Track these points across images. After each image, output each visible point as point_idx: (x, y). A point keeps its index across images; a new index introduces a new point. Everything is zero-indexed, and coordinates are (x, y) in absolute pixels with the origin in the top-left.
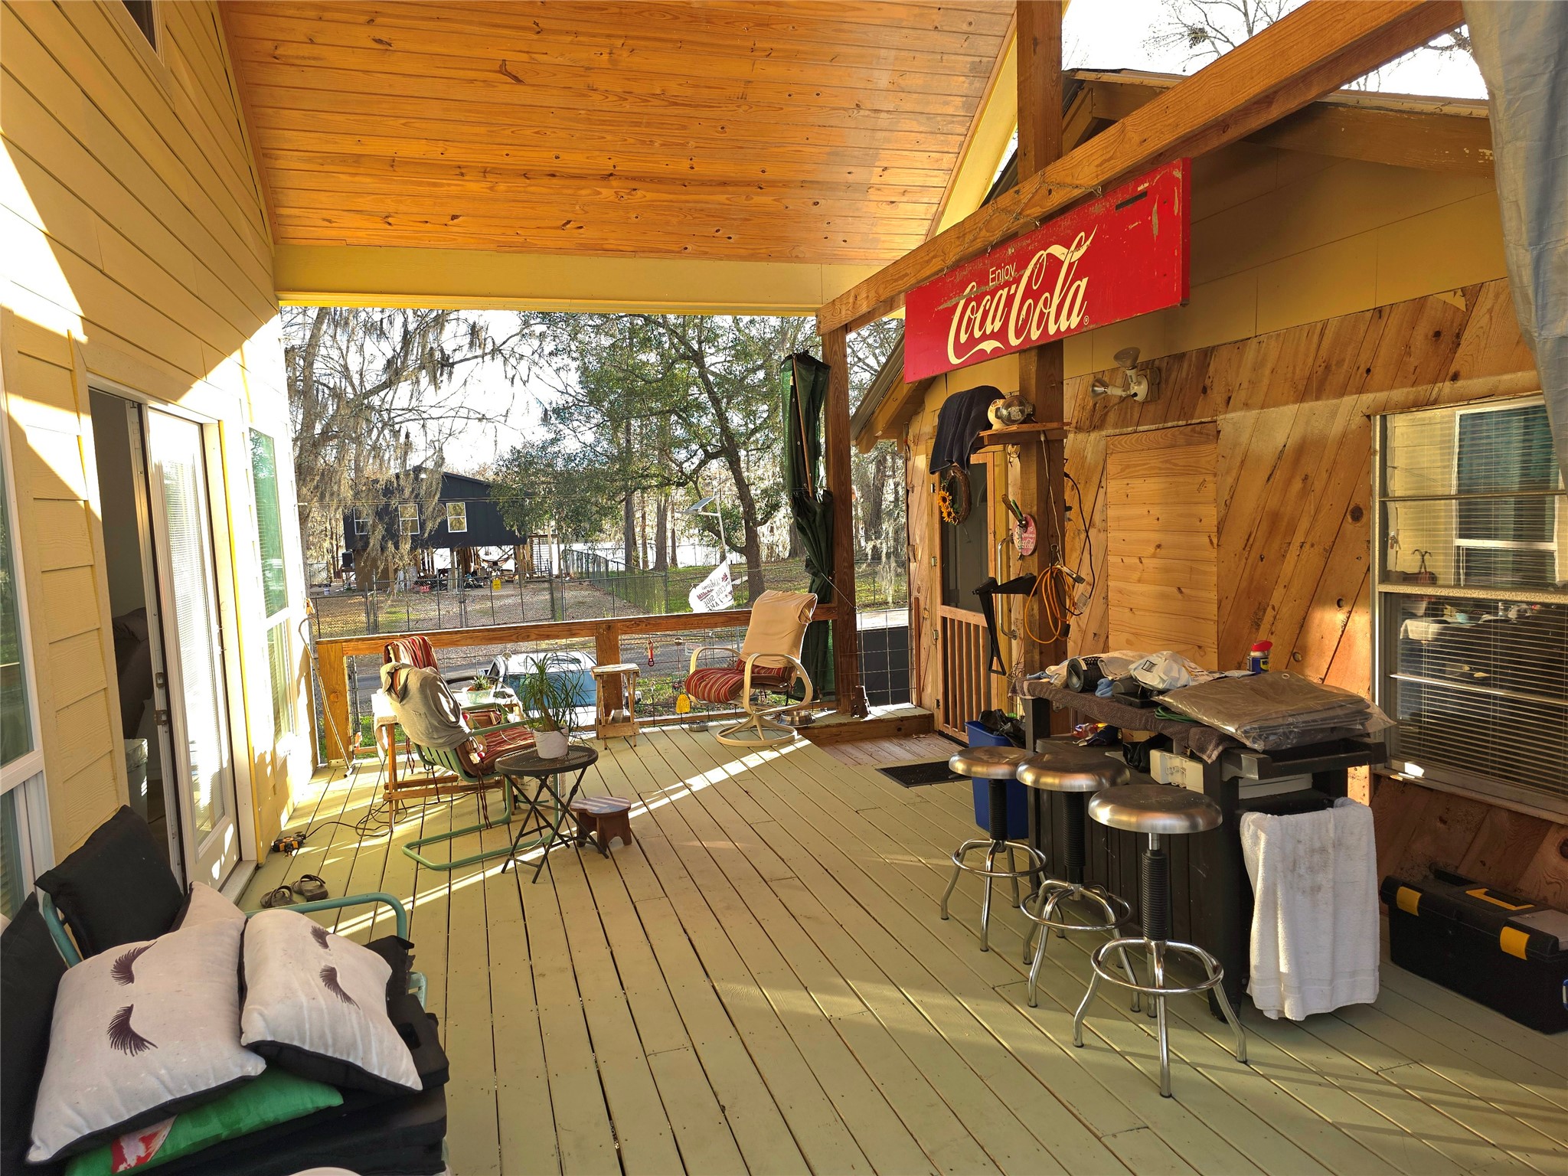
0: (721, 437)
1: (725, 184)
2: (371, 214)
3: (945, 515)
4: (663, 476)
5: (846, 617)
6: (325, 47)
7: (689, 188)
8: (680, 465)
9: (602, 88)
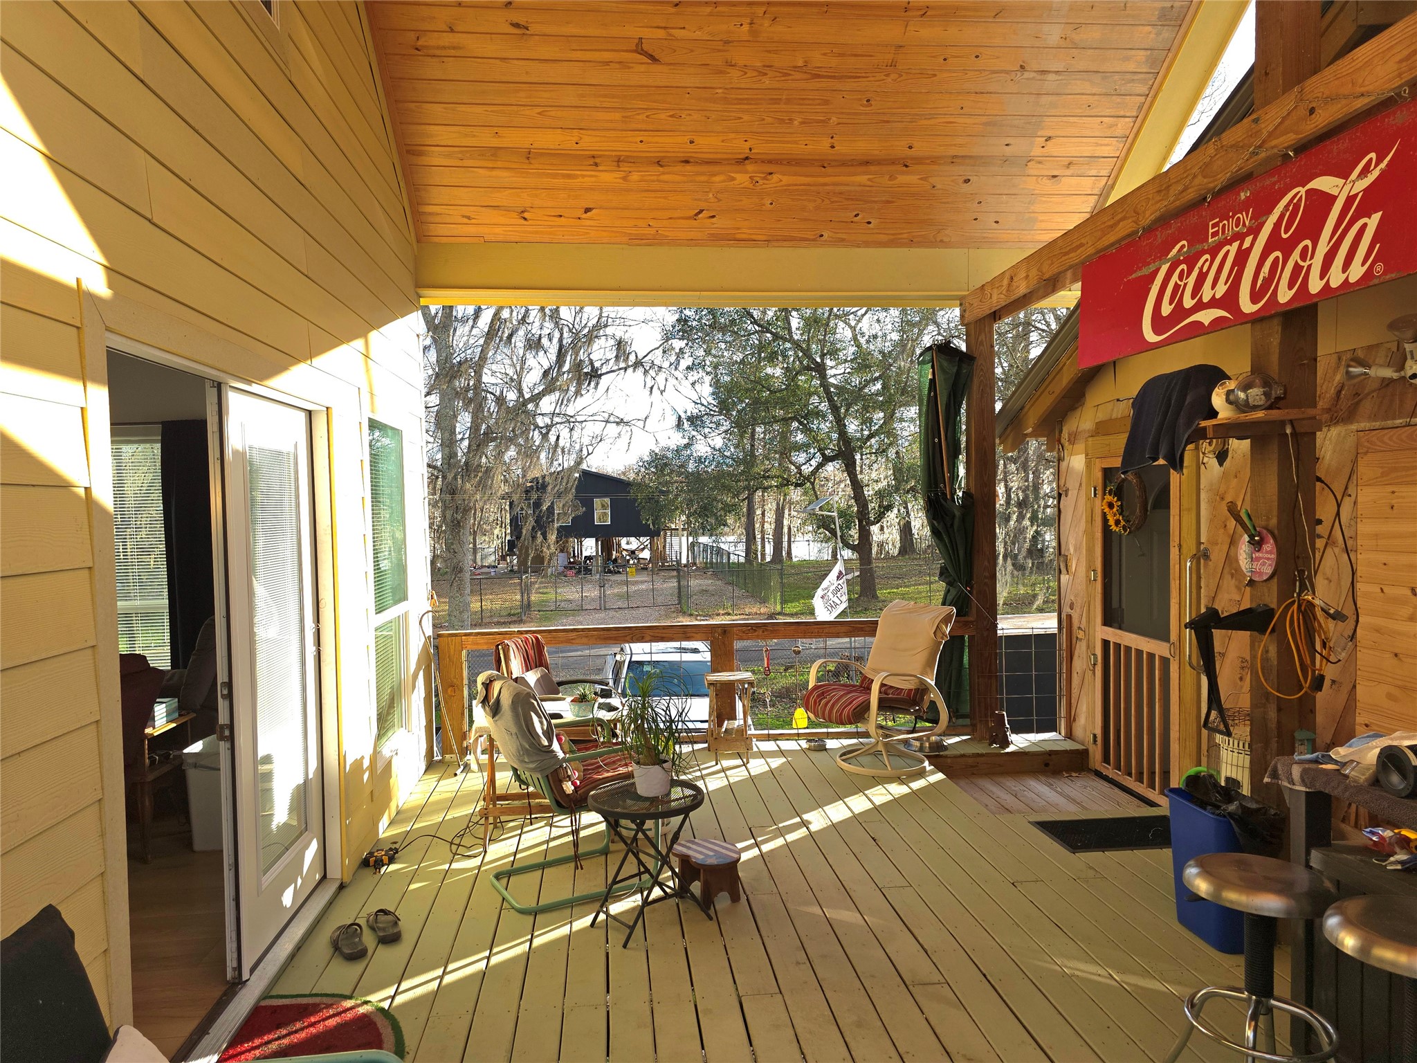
0: (839, 441)
1: (867, 163)
2: (507, 209)
3: (1111, 522)
4: (783, 478)
5: (985, 634)
6: (464, 35)
7: (829, 170)
8: (798, 468)
9: (741, 63)
